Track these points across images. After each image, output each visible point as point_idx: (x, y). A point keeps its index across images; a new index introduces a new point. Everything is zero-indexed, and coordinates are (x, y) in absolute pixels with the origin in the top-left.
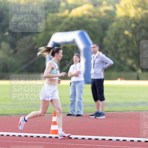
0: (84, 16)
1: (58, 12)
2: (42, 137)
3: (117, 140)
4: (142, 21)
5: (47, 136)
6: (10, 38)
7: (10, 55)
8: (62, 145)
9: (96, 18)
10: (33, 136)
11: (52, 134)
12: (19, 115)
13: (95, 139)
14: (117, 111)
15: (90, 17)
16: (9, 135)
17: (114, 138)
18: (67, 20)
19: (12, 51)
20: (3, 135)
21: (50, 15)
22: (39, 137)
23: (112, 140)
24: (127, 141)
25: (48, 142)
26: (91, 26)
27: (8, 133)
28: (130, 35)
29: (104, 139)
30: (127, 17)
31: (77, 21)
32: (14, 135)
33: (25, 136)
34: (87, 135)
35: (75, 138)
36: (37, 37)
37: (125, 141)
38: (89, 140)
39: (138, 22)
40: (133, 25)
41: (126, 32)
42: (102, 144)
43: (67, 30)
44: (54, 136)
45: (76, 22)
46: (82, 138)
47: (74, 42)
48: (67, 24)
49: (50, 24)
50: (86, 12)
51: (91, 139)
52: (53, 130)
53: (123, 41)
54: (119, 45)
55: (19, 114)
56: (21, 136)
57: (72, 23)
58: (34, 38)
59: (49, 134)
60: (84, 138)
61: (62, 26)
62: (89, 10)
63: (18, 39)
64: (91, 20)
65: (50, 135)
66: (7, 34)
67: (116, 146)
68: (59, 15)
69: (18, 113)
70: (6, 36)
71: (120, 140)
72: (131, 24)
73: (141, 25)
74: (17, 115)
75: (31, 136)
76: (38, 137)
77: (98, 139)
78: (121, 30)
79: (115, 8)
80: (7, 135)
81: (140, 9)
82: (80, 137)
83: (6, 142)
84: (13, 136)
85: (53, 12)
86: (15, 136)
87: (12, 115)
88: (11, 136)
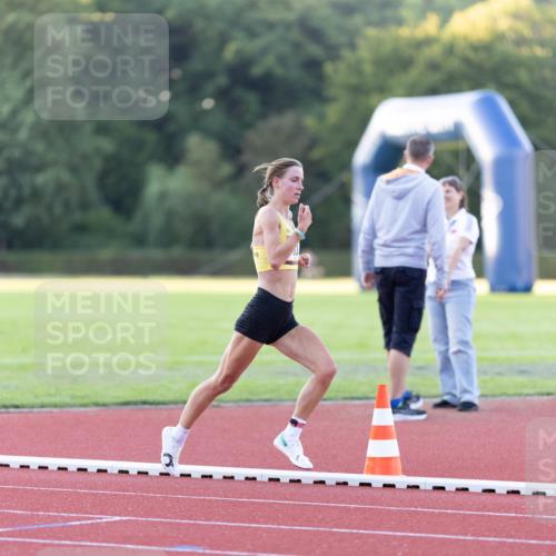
0: (500, 37)
1: (400, 22)
2: (334, 483)
5: (354, 479)
6: (218, 121)
7: (218, 185)
8: (410, 513)
9: (542, 44)
10: (299, 481)
11: (372, 472)
12: (248, 404)
13: (534, 494)
15: (521, 41)
16: (211, 477)
18: (434, 52)
19: (226, 169)
20: (189, 475)
21: (371, 32)
22: (323, 482)
25: (356, 503)
26: (523, 76)
27: (207, 470)
31: (472, 55)
32: (230, 475)
33: (270, 480)
34: (502, 479)
35: (457, 490)
36: (321, 117)
38: (513, 496)
43: (433, 91)
44: (377, 480)
45: (467, 61)
46: (485, 491)
47: (456, 133)
48: (433, 66)
49: (368, 69)
50: (504, 24)
51: (517, 492)
52: (373, 459)
55: (248, 400)
56: (254, 479)
57: (454, 64)
58: (310, 122)
59: (362, 473)
60: (493, 491)
61: (414, 74)
62: (516, 16)
63: (249, 126)
64: (525, 52)
65: (365, 478)
66: (208, 104)
68: (405, 32)
69: (245, 396)
70: (205, 112)
74: (241, 404)
75: (291, 481)
76: (321, 486)
77: (544, 494)
80: (203, 476)
82: (476, 485)
83: (200, 500)
84: (225, 477)
85: (382, 23)
86: (232, 478)
87: (222, 404)
88: (218, 480)
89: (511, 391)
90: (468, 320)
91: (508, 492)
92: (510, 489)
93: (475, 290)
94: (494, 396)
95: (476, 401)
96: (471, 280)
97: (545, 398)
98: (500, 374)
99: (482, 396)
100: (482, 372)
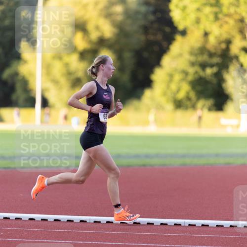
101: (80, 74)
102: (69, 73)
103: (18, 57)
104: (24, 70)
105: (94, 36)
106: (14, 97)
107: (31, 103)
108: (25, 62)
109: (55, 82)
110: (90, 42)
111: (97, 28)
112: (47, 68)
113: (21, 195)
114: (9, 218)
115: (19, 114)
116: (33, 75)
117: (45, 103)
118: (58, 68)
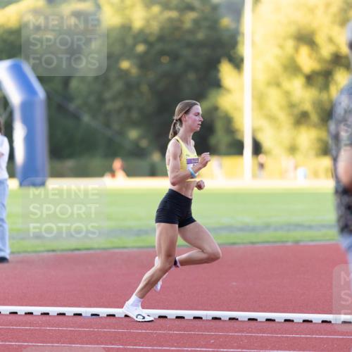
3: (93, 315)
4: (161, 38)
13: (42, 314)
14: (99, 249)
17: (86, 311)
23: (80, 315)
24: (117, 316)
28: (134, 71)
29: (64, 314)
30: (126, 28)
31: (8, 37)
34: (22, 305)
37: (112, 317)
38: (28, 316)
39: (152, 39)
40: (141, 48)
41: (125, 65)
42: (58, 325)
46: (11, 313)
51: (31, 313)
53: (118, 86)
54: (107, 95)
60: (16, 313)
67: (91, 328)
71: (101, 315)
72: (135, 45)
73: (159, 47)
77: (48, 314)
78: (112, 58)
79: (98, 7)
81: (156, 9)
82: (5, 309)
89: (29, 250)
90: (3, 205)
91: (26, 314)
92: (27, 312)
93: (8, 186)
94: (19, 253)
95: (8, 257)
96: (6, 180)
97: (51, 254)
98: (23, 239)
99: (12, 253)
100: (12, 238)
101: (307, 107)
102: (292, 106)
103: (217, 84)
104: (226, 102)
105: (326, 51)
106: (213, 141)
107: (237, 148)
108: (228, 91)
109: (272, 118)
110: (321, 60)
111: (331, 40)
112: (260, 100)
113: (234, 284)
114: (220, 319)
115: (221, 166)
116: (239, 109)
117: (257, 149)
118: (274, 99)
